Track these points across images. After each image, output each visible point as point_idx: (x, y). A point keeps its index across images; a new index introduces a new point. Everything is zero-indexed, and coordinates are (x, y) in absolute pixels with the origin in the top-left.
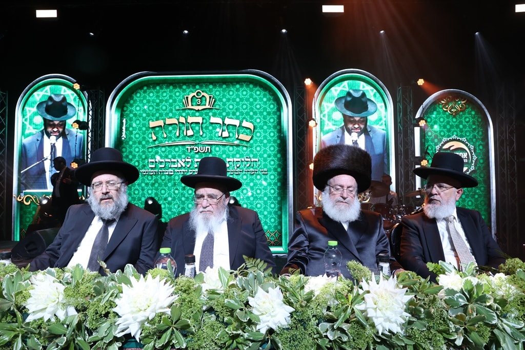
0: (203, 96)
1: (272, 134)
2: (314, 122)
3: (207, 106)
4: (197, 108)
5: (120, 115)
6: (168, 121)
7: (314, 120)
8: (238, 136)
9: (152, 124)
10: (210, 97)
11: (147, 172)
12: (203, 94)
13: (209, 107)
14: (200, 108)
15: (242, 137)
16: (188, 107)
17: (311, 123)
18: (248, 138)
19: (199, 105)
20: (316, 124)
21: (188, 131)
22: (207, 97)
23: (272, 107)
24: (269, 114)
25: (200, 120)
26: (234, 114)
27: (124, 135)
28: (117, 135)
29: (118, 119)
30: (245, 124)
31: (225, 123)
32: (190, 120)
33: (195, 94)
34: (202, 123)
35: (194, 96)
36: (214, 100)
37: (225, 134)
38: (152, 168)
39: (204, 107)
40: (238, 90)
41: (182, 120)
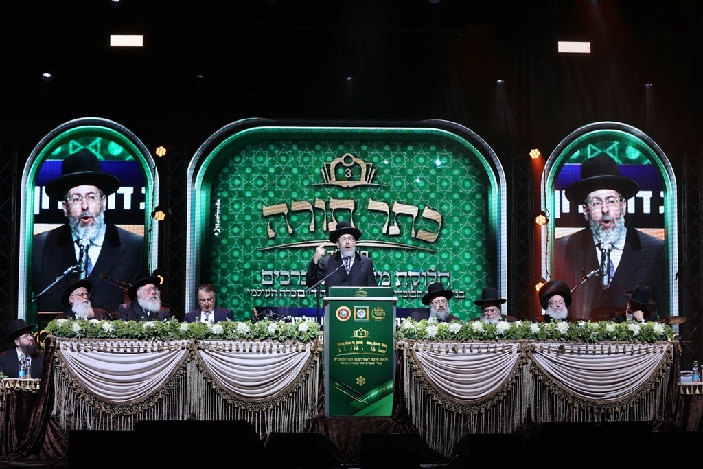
0: (356, 164)
1: (467, 231)
2: (544, 217)
3: (363, 182)
4: (345, 184)
5: (209, 193)
6: (296, 206)
7: (544, 214)
8: (416, 233)
9: (268, 210)
10: (368, 166)
11: (259, 293)
12: (355, 160)
13: (366, 183)
14: (351, 184)
15: (422, 235)
16: (330, 182)
17: (540, 220)
18: (431, 237)
19: (349, 179)
20: (547, 221)
21: (330, 224)
22: (363, 166)
23: (468, 185)
24: (462, 195)
25: (350, 204)
26: (404, 195)
27: (218, 228)
28: (206, 227)
29: (207, 200)
30: (427, 213)
31: (394, 210)
32: (334, 204)
33: (341, 160)
34: (354, 211)
35: (340, 163)
36: (374, 170)
37: (394, 230)
38: (267, 286)
39: (358, 183)
40: (410, 155)
41: (320, 204)
